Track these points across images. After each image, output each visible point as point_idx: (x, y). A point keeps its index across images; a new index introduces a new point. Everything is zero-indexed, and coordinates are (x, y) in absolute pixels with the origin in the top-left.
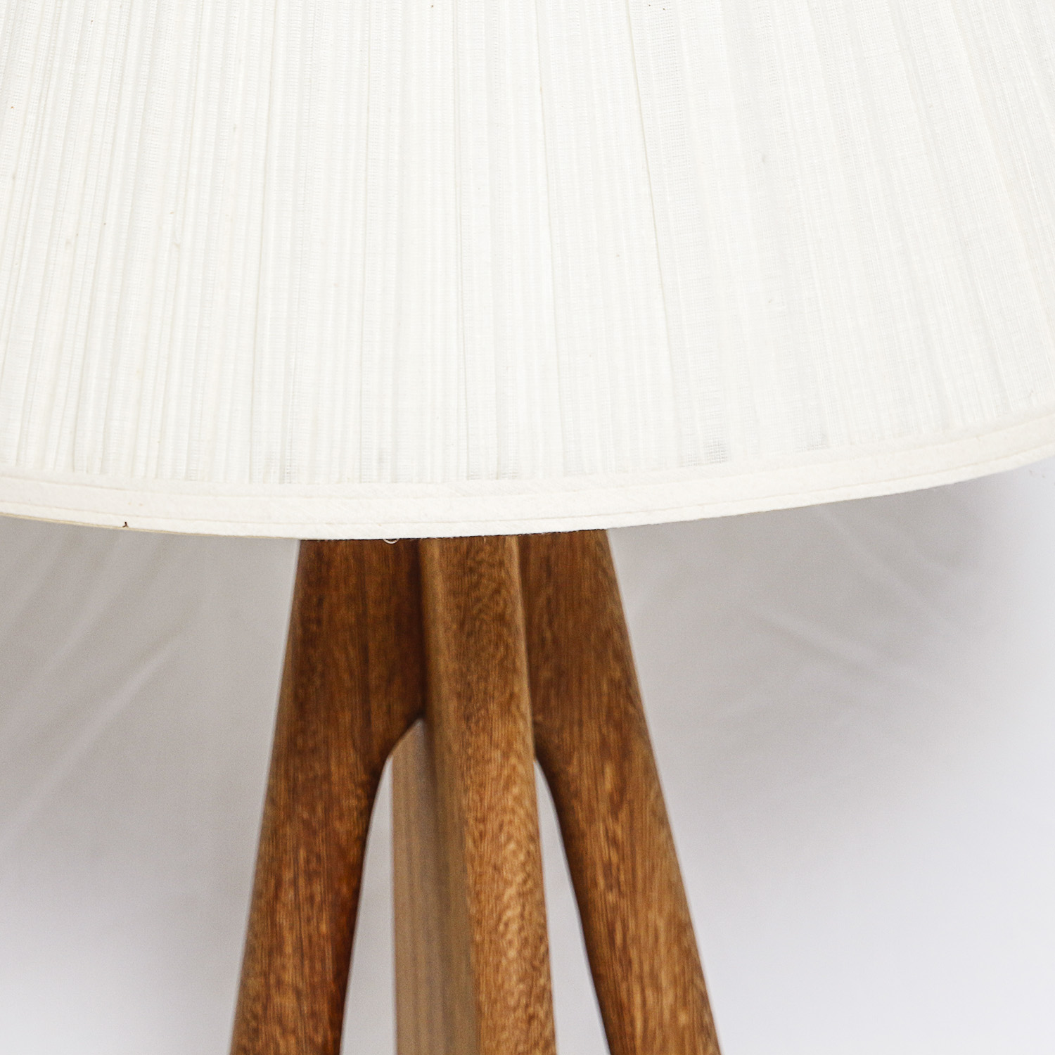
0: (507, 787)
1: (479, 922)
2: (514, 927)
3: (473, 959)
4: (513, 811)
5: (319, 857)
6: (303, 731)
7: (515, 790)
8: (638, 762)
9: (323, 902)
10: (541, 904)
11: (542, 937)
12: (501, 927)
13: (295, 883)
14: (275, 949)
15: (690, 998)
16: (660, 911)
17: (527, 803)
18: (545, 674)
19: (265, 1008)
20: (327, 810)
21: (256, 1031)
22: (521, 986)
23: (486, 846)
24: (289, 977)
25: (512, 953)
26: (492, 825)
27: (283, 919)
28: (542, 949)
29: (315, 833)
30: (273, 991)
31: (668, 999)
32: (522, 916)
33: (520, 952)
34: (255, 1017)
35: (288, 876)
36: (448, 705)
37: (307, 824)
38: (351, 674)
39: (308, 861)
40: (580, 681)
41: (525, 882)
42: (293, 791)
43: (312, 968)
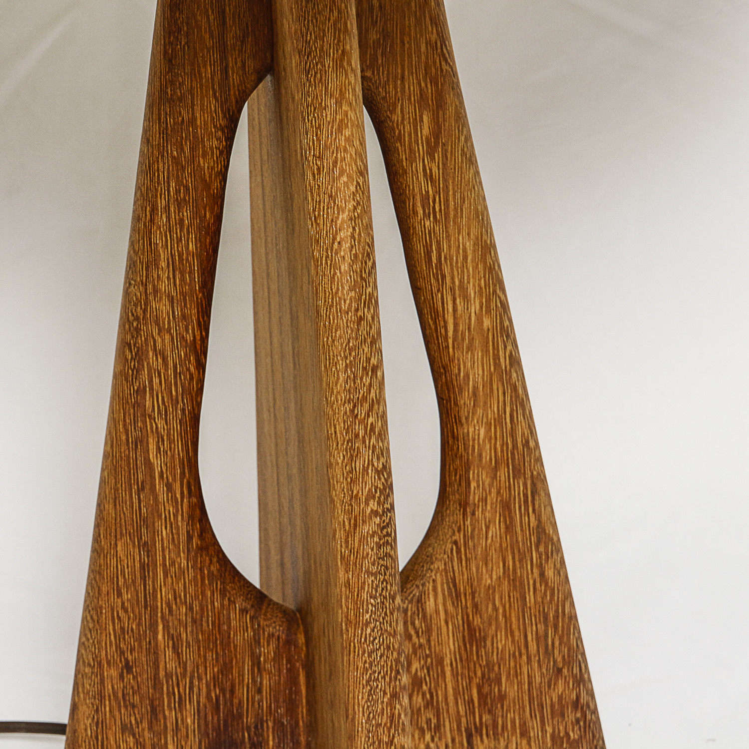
0: (340, 130)
1: (317, 241)
2: (346, 245)
3: (313, 272)
4: (345, 150)
5: (187, 188)
6: (172, 82)
7: (347, 133)
8: (451, 111)
9: (190, 225)
10: (369, 226)
11: (369, 254)
12: (336, 245)
13: (167, 208)
14: (152, 263)
15: (493, 306)
16: (469, 234)
17: (357, 143)
18: (373, 36)
19: (145, 311)
20: (192, 149)
21: (138, 330)
22: (353, 294)
23: (323, 179)
24: (163, 286)
25: (345, 267)
26: (328, 162)
27: (158, 239)
28: (370, 264)
29: (183, 168)
30: (151, 298)
31: (475, 307)
32: (353, 237)
33: (351, 266)
34: (137, 318)
35: (161, 203)
36: (291, 62)
37: (176, 161)
38: (211, 36)
39: (178, 192)
40: (402, 42)
41: (355, 208)
42: (164, 132)
43: (183, 279)
